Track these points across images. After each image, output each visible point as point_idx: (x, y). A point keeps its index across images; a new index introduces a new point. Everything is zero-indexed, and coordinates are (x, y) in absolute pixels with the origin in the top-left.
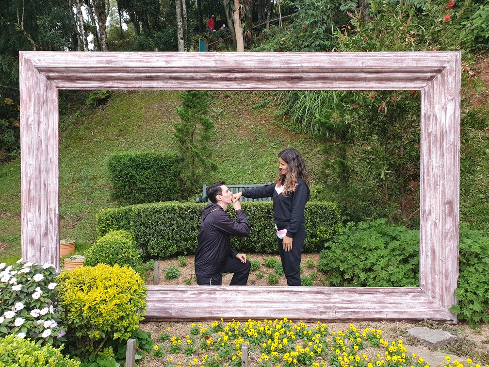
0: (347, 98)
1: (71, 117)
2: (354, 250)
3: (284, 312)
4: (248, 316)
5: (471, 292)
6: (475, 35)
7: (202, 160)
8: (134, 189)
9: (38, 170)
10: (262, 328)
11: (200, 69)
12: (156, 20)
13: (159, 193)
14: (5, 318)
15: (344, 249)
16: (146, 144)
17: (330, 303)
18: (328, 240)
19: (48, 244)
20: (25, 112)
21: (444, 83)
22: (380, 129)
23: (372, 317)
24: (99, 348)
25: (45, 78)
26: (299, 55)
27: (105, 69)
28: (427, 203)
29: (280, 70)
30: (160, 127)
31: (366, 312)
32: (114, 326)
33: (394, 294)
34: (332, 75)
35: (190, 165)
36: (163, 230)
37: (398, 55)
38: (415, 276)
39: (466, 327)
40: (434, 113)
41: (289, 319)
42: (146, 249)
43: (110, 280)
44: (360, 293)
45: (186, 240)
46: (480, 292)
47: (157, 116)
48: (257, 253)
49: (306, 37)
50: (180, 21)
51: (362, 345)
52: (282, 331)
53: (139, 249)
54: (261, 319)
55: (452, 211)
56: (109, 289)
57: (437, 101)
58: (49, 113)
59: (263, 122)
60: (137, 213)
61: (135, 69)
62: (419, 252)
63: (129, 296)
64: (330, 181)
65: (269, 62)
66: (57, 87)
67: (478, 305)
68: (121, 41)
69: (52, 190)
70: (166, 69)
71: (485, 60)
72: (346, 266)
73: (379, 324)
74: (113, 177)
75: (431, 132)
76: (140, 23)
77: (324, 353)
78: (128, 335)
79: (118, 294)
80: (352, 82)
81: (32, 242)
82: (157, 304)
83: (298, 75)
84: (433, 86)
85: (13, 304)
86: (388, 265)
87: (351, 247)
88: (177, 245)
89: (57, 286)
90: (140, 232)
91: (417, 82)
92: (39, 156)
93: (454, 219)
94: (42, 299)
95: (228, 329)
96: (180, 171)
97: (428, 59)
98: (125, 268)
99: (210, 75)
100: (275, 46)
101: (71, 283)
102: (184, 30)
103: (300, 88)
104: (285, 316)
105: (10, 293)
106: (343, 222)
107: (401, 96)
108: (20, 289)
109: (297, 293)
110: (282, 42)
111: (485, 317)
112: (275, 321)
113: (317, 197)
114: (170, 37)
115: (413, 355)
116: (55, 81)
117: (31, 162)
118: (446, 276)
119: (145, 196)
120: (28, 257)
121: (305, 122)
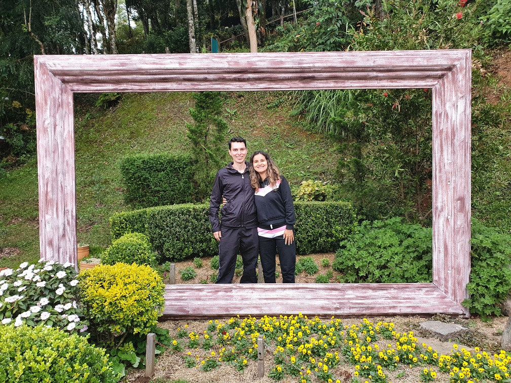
0: (362, 97)
1: (80, 119)
2: (369, 248)
3: (300, 309)
4: (264, 312)
5: (483, 286)
6: (492, 30)
7: (215, 161)
8: (148, 192)
9: (55, 173)
10: (277, 324)
11: (213, 70)
12: (166, 18)
13: (173, 196)
14: (31, 312)
15: (359, 247)
16: (159, 146)
17: (344, 299)
18: (344, 239)
19: (66, 245)
20: (41, 116)
21: (454, 81)
22: (395, 127)
23: (386, 312)
24: (120, 344)
25: (60, 81)
26: (311, 54)
27: (119, 72)
28: (440, 200)
29: (292, 70)
30: (172, 128)
31: (380, 308)
32: (134, 321)
33: (407, 289)
34: (343, 74)
35: (204, 167)
36: (179, 232)
37: (409, 53)
38: (428, 272)
39: (478, 320)
40: (445, 111)
41: (304, 315)
42: (162, 252)
43: (129, 278)
44: (374, 289)
45: (201, 241)
46: (491, 286)
47: (169, 117)
49: (321, 34)
50: (192, 19)
51: (375, 338)
52: (298, 325)
53: (154, 251)
54: (278, 316)
55: (463, 207)
56: (128, 286)
57: (448, 98)
58: (65, 116)
59: (278, 122)
60: (152, 215)
61: (149, 71)
62: (432, 248)
63: (148, 292)
64: (346, 181)
65: (282, 62)
66: (72, 90)
67: (489, 299)
68: (130, 40)
69: (69, 192)
70: (180, 71)
71: (503, 56)
72: (361, 264)
73: (392, 319)
74: (127, 180)
75: (443, 129)
76: (149, 20)
77: (337, 345)
78: (147, 330)
79: (137, 291)
80: (364, 81)
81: (51, 243)
82: (174, 303)
83: (310, 75)
84: (444, 84)
85: (38, 300)
86: (402, 262)
87: (366, 245)
88: (192, 247)
89: (78, 283)
90: (155, 234)
91: (428, 80)
92: (56, 158)
93: (466, 215)
94: (65, 295)
95: (244, 324)
96: (194, 173)
97: (439, 57)
98: (142, 266)
99: (223, 75)
100: (289, 44)
101: (92, 281)
102: (196, 28)
103: (312, 88)
104: (301, 313)
105: (34, 289)
106: (359, 221)
107: (414, 94)
108: (44, 286)
109: (312, 290)
110: (296, 40)
111: (497, 311)
112: (291, 317)
113: (332, 197)
114: (181, 36)
115: (424, 344)
116: (70, 84)
117: (48, 165)
118: (458, 271)
119: (159, 198)
120: (47, 258)
121: (320, 121)
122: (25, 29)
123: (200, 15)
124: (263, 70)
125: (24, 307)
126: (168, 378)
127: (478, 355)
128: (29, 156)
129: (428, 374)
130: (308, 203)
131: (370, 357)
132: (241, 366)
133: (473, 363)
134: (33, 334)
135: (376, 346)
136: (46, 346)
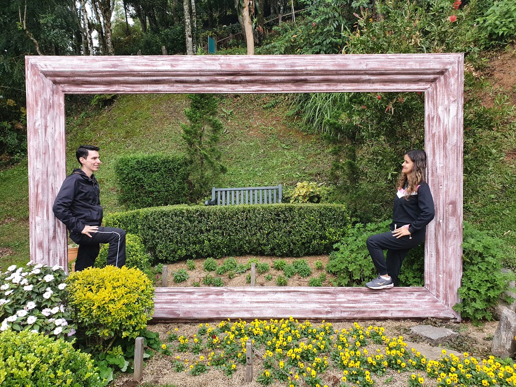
0: (357, 98)
1: (76, 118)
3: (291, 312)
4: (255, 316)
5: (474, 290)
6: (488, 32)
7: (210, 162)
8: (142, 192)
9: (45, 174)
10: (268, 327)
11: (205, 73)
12: (163, 16)
13: (167, 196)
14: (18, 316)
15: (352, 250)
16: (154, 145)
17: (335, 302)
18: (337, 242)
19: (56, 247)
20: (32, 117)
21: (446, 85)
22: (388, 129)
23: (378, 316)
24: (108, 347)
25: (51, 82)
26: (303, 57)
27: (111, 73)
29: (284, 73)
30: (168, 128)
31: (371, 312)
32: (123, 325)
33: (399, 293)
34: (336, 77)
35: (198, 167)
36: (171, 233)
37: (402, 57)
38: (420, 275)
39: (469, 324)
40: (438, 115)
41: (295, 319)
42: (155, 253)
43: (118, 281)
44: (366, 293)
45: (195, 243)
46: (482, 291)
47: (164, 117)
48: (267, 255)
49: (317, 34)
50: (188, 18)
51: (364, 342)
52: (288, 329)
53: (147, 252)
54: (268, 320)
55: (455, 211)
56: (117, 289)
57: (440, 102)
58: (56, 118)
59: (274, 123)
60: (145, 216)
61: (140, 73)
63: (137, 296)
64: (340, 183)
65: (274, 65)
66: (63, 91)
67: (480, 303)
68: (127, 38)
70: (172, 73)
71: (499, 58)
72: (355, 267)
73: (384, 323)
74: (121, 181)
75: (435, 133)
76: (147, 18)
77: (327, 350)
78: (136, 333)
79: (126, 294)
80: (356, 84)
81: (41, 245)
82: (165, 306)
83: (303, 77)
84: (437, 88)
85: (25, 304)
87: (359, 248)
88: (185, 249)
89: (67, 287)
90: (148, 235)
91: (420, 83)
92: (47, 160)
93: (458, 219)
94: (53, 299)
95: (234, 328)
96: (189, 174)
97: (432, 61)
98: (132, 270)
99: (215, 77)
100: (286, 44)
101: (80, 284)
102: (193, 27)
103: (305, 91)
104: (291, 317)
105: (21, 293)
106: (353, 224)
107: (407, 97)
108: (31, 289)
109: (303, 293)
110: (293, 40)
111: (488, 315)
112: (281, 321)
113: (327, 199)
114: (177, 35)
115: (413, 349)
116: (61, 85)
117: (38, 167)
118: (450, 275)
119: (153, 199)
120: (37, 260)
121: (316, 122)
122: (19, 27)
123: (198, 13)
124: (255, 72)
125: (10, 311)
126: (157, 382)
127: (466, 360)
128: (23, 154)
129: (416, 380)
130: (302, 205)
131: (359, 362)
132: (229, 371)
133: (461, 369)
134: (17, 339)
135: (365, 350)
136: (30, 352)
